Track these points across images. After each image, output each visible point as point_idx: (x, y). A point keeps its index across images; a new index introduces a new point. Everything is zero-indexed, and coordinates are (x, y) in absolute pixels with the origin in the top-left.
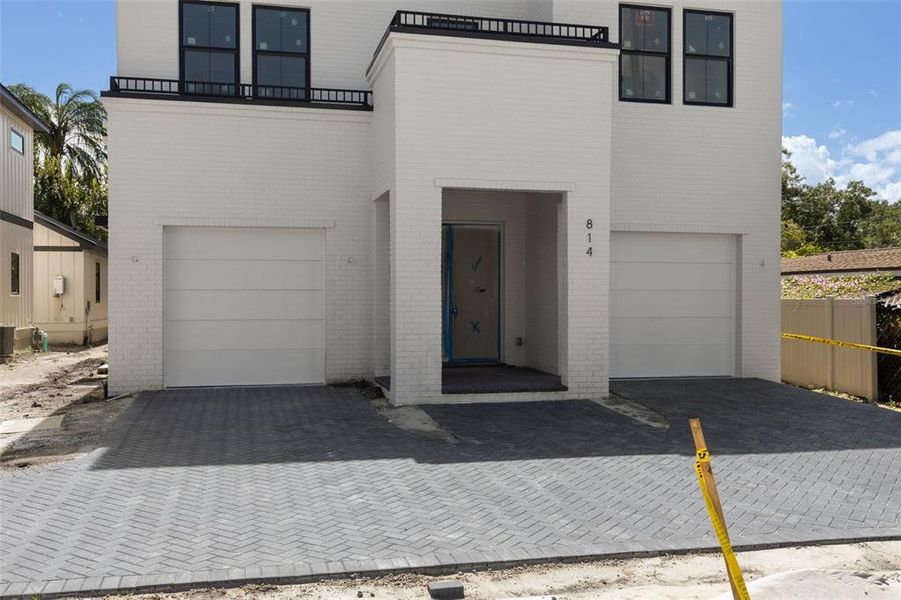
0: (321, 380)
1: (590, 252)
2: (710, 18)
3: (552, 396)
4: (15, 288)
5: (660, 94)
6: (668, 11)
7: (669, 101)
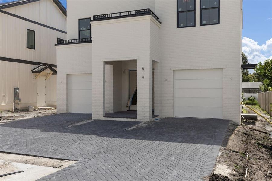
1: (143, 77)
3: (132, 120)
7: (195, 26)
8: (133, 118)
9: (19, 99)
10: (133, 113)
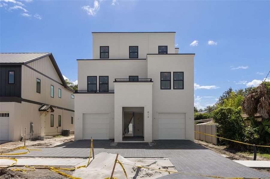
0: (108, 139)
1: (148, 117)
2: (179, 73)
3: (142, 142)
4: (72, 123)
5: (169, 88)
6: (170, 72)
7: (170, 89)
8: (142, 140)
9: (33, 131)
10: (142, 138)
